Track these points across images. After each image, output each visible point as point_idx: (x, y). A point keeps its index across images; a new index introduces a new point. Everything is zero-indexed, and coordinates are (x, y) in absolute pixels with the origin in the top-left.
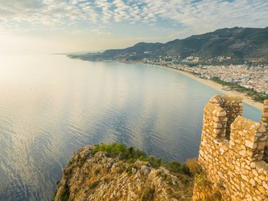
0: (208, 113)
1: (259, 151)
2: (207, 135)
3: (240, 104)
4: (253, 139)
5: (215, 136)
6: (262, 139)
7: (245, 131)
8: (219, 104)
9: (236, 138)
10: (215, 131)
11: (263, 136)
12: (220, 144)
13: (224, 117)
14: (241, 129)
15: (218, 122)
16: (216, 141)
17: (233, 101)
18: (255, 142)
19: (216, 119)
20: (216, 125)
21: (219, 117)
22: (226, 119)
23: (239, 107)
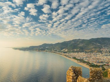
0: (68, 75)
3: (81, 70)
8: (72, 71)
13: (74, 76)
15: (72, 79)
17: (78, 69)
19: (71, 78)
22: (75, 78)
23: (81, 71)
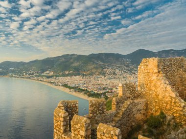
0: (56, 115)
1: (88, 136)
2: (57, 132)
3: (77, 105)
4: (84, 129)
5: (62, 131)
6: (89, 128)
7: (79, 125)
8: (63, 108)
9: (75, 131)
10: (62, 128)
11: (89, 125)
12: (66, 137)
13: (67, 117)
14: (77, 124)
15: (63, 121)
16: (63, 136)
17: (73, 104)
18: (85, 131)
19: (62, 119)
20: (62, 124)
21: (64, 117)
22: (68, 118)
23: (76, 107)
